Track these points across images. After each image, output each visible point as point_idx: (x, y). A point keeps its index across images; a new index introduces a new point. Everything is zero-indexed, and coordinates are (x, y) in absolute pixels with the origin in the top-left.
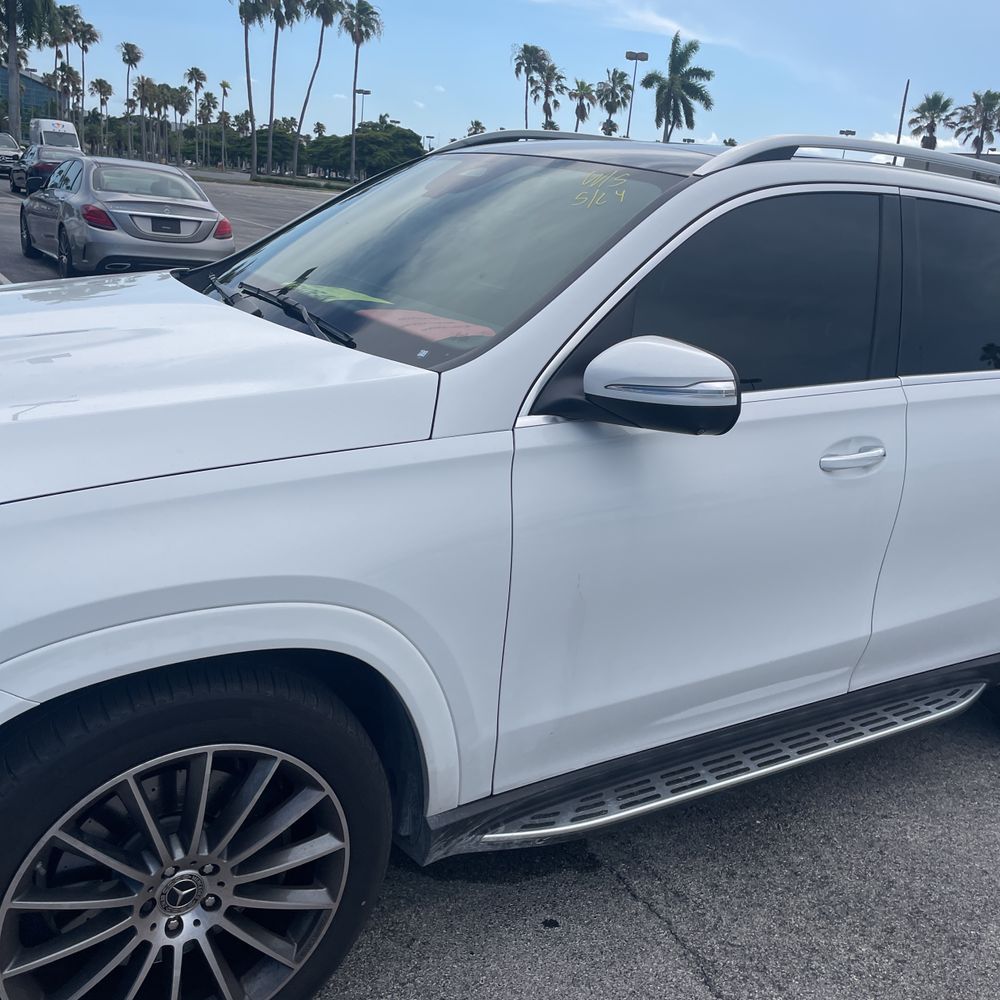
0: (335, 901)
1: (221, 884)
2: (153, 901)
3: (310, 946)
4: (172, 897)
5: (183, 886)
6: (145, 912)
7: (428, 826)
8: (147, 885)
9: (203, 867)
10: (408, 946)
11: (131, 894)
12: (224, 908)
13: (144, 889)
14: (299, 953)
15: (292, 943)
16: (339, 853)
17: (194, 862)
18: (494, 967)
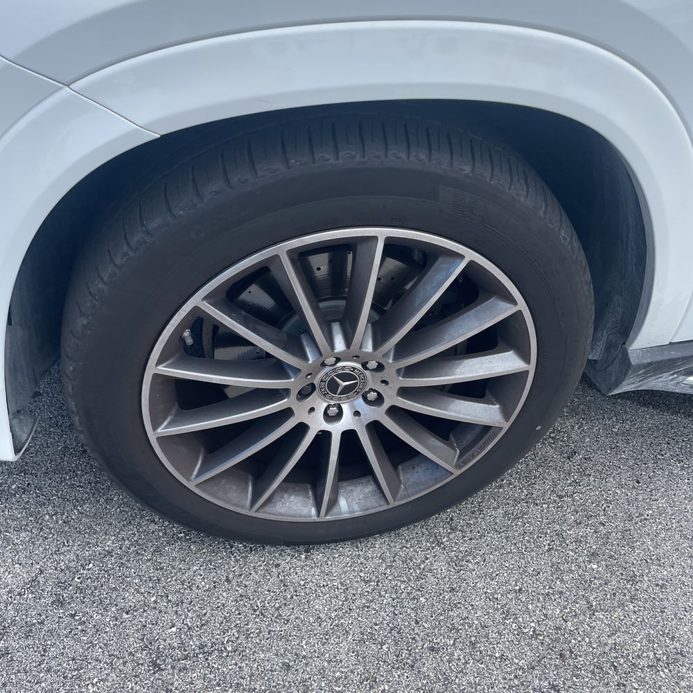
0: (507, 420)
1: (384, 382)
2: (313, 387)
3: (473, 456)
4: (333, 386)
5: (345, 377)
6: (304, 394)
7: (628, 359)
8: (305, 371)
9: (367, 363)
10: (569, 458)
11: (288, 377)
12: (386, 405)
13: (301, 375)
14: (461, 460)
15: (454, 448)
16: (522, 375)
17: (357, 356)
18: (662, 503)
